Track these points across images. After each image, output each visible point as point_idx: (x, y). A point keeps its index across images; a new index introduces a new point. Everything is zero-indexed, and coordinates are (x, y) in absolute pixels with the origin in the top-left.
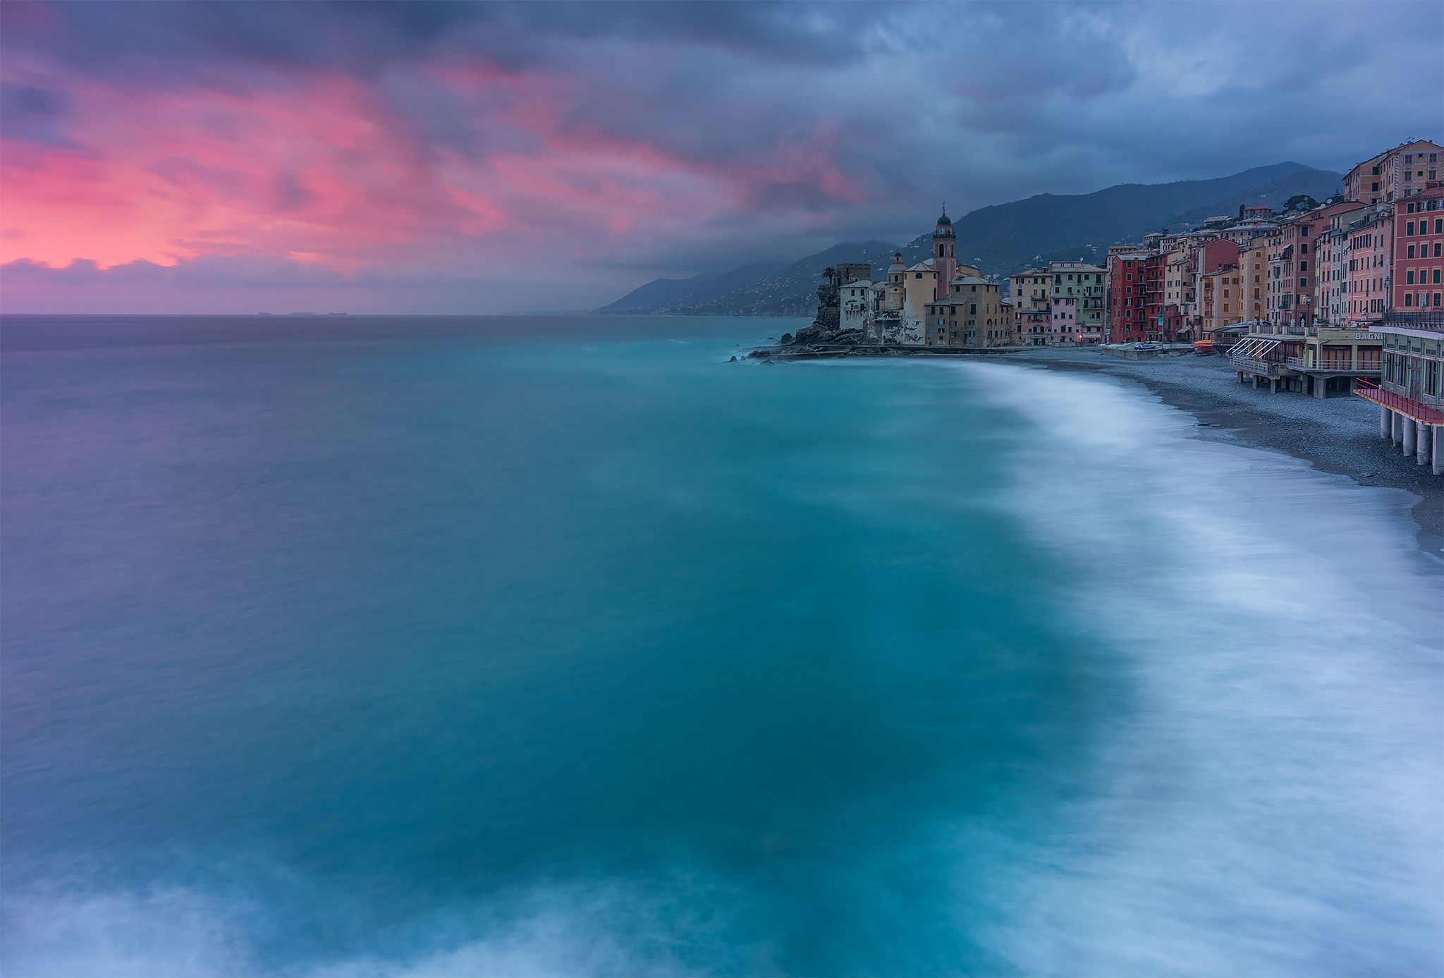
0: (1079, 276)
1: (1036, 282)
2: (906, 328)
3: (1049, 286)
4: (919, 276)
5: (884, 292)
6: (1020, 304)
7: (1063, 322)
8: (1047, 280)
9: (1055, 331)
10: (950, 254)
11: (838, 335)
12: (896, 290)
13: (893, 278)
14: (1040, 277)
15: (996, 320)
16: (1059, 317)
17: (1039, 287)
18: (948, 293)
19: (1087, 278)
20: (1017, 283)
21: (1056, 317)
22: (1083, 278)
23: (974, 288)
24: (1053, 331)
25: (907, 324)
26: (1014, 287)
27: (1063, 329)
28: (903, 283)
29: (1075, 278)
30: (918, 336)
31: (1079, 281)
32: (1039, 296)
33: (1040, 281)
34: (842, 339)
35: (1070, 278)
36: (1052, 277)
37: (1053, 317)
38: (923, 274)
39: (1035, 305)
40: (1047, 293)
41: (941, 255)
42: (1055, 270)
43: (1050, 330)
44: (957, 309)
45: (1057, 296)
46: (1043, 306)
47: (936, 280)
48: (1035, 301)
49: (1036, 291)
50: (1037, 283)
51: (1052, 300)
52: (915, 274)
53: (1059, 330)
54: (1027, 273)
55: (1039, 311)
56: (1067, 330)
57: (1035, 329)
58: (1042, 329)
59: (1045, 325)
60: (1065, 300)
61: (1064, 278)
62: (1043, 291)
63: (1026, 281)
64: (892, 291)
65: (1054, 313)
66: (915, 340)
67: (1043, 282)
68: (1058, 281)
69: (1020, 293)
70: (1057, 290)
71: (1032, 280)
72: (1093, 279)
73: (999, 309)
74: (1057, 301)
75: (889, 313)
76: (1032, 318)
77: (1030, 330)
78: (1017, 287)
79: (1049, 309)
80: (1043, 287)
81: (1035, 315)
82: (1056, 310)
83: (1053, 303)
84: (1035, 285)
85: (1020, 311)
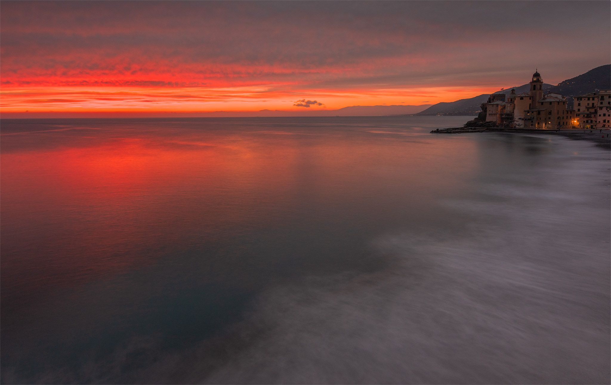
2: (515, 121)
3: (597, 102)
4: (522, 98)
5: (505, 106)
6: (579, 110)
7: (604, 118)
8: (596, 99)
9: (599, 122)
10: (539, 89)
11: (485, 123)
12: (511, 105)
13: (510, 100)
14: (592, 97)
15: (563, 117)
16: (602, 115)
17: (591, 102)
18: (537, 105)
20: (578, 100)
21: (600, 115)
23: (551, 103)
24: (598, 122)
25: (515, 119)
26: (576, 102)
27: (604, 121)
28: (514, 102)
30: (520, 124)
32: (591, 105)
33: (591, 99)
34: (486, 125)
35: (610, 97)
36: (598, 97)
37: (598, 115)
38: (524, 97)
39: (588, 110)
40: (595, 105)
41: (534, 89)
42: (601, 94)
43: (596, 122)
44: (541, 112)
45: (601, 106)
46: (593, 110)
47: (531, 101)
48: (588, 109)
49: (588, 104)
50: (589, 100)
51: (598, 108)
52: (520, 98)
53: (602, 122)
54: (584, 95)
55: (590, 113)
56: (607, 122)
57: (587, 122)
58: (592, 121)
59: (593, 119)
60: (606, 108)
61: (605, 98)
62: (593, 104)
63: (583, 99)
64: (509, 105)
65: (598, 114)
66: (519, 126)
67: (593, 99)
68: (602, 98)
69: (579, 105)
70: (602, 103)
71: (587, 99)
73: (565, 112)
74: (601, 108)
75: (507, 115)
76: (586, 116)
77: (585, 122)
78: (578, 102)
79: (596, 112)
80: (593, 102)
81: (588, 115)
82: (600, 112)
83: (598, 109)
84: (588, 101)
85: (579, 113)
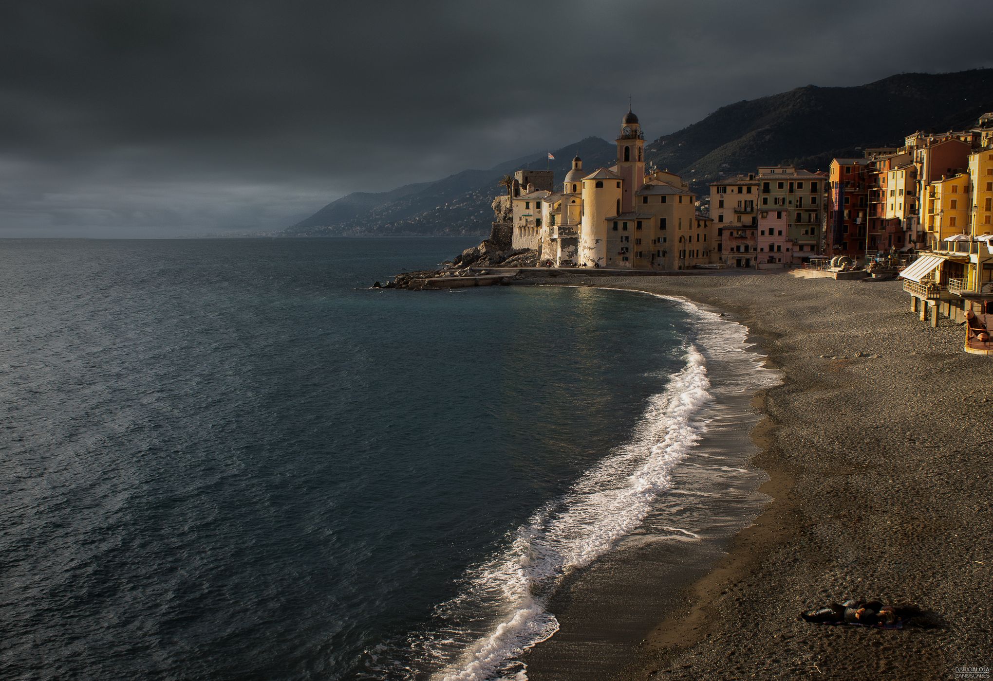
0: (791, 184)
1: (740, 191)
3: (756, 197)
4: (599, 184)
5: (560, 204)
6: (721, 218)
7: (771, 240)
8: (754, 189)
9: (762, 250)
11: (510, 256)
12: (573, 202)
13: (571, 188)
14: (745, 185)
15: (690, 237)
16: (767, 232)
17: (744, 196)
18: (633, 204)
19: (800, 186)
20: (718, 192)
21: (763, 233)
22: (795, 186)
23: (664, 198)
24: (759, 250)
26: (714, 197)
27: (771, 248)
28: (581, 193)
29: (787, 187)
31: (791, 190)
32: (744, 207)
33: (745, 189)
34: (512, 261)
35: (781, 186)
36: (758, 185)
37: (760, 233)
38: (603, 181)
39: (739, 219)
40: (753, 204)
41: (627, 159)
42: (762, 178)
43: (755, 249)
44: (644, 223)
45: (765, 207)
46: (747, 219)
47: (620, 190)
48: (738, 213)
49: (740, 202)
50: (742, 192)
51: (759, 212)
52: (594, 182)
53: (767, 249)
54: (730, 180)
55: (744, 226)
56: (776, 249)
57: (738, 248)
58: (746, 248)
59: (750, 243)
60: (774, 213)
61: (773, 186)
62: (749, 202)
63: (729, 189)
64: (569, 203)
65: (760, 229)
67: (749, 191)
68: (766, 189)
69: (721, 204)
70: (765, 201)
71: (736, 189)
72: (807, 186)
73: (695, 224)
74: (764, 213)
75: (566, 231)
76: (735, 234)
77: (732, 249)
78: (719, 197)
79: (754, 224)
80: (749, 197)
81: (739, 230)
82: (762, 224)
83: (760, 217)
84: (740, 195)
85: (721, 226)
